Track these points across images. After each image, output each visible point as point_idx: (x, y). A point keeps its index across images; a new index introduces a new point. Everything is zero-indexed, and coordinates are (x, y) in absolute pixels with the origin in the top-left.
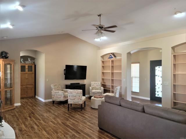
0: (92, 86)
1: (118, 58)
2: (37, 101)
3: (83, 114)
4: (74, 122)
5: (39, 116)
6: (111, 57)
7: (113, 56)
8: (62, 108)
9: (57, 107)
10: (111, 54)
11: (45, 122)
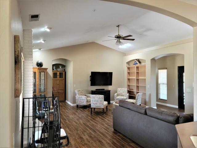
0: (118, 93)
1: (143, 64)
2: (66, 105)
3: (104, 117)
4: (94, 123)
5: (66, 117)
6: (136, 63)
7: (137, 62)
8: (86, 112)
9: (82, 111)
10: (136, 61)
11: (70, 122)
